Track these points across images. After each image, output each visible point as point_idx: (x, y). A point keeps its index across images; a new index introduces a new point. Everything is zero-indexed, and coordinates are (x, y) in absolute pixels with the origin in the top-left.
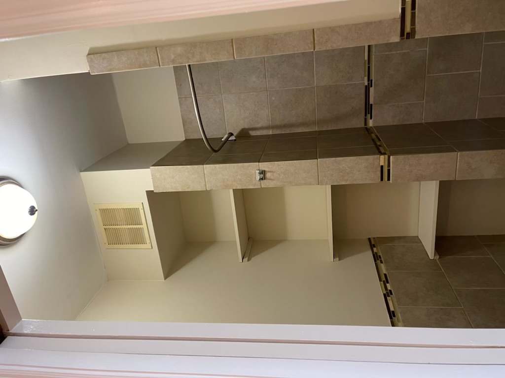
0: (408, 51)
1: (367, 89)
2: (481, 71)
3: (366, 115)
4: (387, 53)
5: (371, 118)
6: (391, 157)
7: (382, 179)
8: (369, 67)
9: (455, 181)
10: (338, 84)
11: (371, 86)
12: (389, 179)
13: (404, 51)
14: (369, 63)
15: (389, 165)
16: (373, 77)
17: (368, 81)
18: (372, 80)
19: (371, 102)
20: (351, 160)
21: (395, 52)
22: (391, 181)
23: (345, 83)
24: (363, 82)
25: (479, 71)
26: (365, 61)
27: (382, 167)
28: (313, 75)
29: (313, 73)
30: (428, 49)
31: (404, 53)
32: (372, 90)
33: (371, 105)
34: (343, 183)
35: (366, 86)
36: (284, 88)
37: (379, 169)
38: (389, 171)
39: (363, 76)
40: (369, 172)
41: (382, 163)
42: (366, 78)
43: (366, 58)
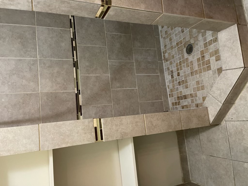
0: (99, 75)
1: (77, 96)
2: (137, 88)
3: (78, 113)
4: (87, 75)
5: (81, 115)
6: (102, 119)
7: (97, 139)
8: (77, 82)
9: (146, 136)
10: (57, 91)
11: (80, 94)
12: (102, 139)
13: (97, 75)
14: (77, 80)
15: (101, 127)
16: (80, 88)
17: (77, 90)
18: (80, 90)
19: (81, 104)
20: (70, 124)
21: (92, 75)
22: (104, 140)
23: (62, 91)
24: (74, 91)
25: (136, 88)
26: (74, 78)
27: (96, 128)
28: (38, 85)
29: (38, 83)
30: (109, 75)
31: (97, 76)
32: (80, 96)
33: (81, 106)
34: (64, 146)
35: (76, 94)
36: (13, 92)
37: (94, 130)
38: (101, 131)
39: (74, 88)
40: (85, 133)
41: (95, 126)
42: (76, 89)
43: (75, 77)
